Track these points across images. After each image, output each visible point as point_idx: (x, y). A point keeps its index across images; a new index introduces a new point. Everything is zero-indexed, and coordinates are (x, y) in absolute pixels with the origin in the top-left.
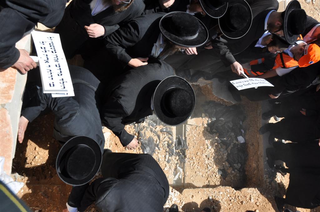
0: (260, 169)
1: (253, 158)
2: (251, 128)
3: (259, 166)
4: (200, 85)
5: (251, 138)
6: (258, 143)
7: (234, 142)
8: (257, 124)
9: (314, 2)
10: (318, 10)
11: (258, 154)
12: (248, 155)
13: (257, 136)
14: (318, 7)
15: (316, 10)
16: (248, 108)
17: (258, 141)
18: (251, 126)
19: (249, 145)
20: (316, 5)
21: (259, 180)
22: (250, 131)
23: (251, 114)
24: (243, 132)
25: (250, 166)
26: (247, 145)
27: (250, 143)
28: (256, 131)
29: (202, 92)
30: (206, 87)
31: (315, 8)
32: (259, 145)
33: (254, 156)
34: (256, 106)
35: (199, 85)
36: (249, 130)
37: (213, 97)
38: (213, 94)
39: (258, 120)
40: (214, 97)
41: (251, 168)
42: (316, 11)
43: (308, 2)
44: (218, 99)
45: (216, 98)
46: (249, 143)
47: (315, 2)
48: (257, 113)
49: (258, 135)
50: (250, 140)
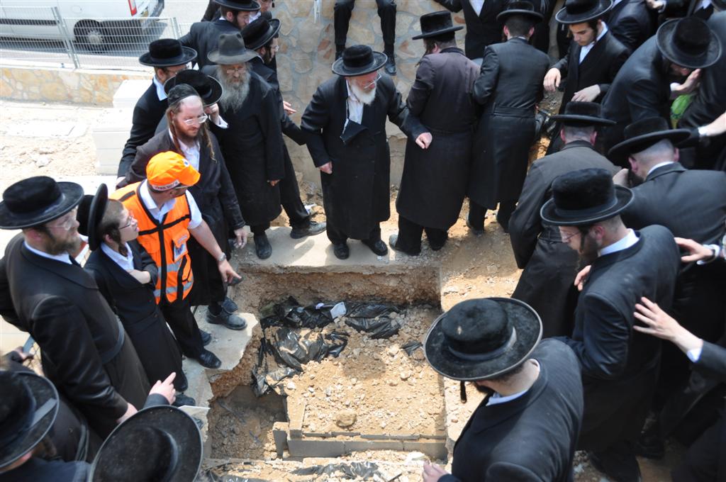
0: (400, 272)
1: (377, 285)
2: (313, 288)
3: (395, 273)
4: (210, 398)
5: (335, 288)
6: (345, 273)
7: (344, 324)
8: (305, 274)
9: (50, 151)
10: (68, 144)
11: (368, 274)
12: (371, 296)
13: (330, 277)
14: (62, 143)
16: (270, 293)
18: (310, 287)
19: (350, 293)
22: (319, 290)
23: (283, 287)
24: (321, 305)
25: (396, 291)
26: (350, 297)
27: (345, 290)
28: (320, 277)
29: (227, 395)
30: (217, 386)
31: (64, 150)
33: (374, 284)
35: (209, 401)
36: (318, 292)
37: (240, 369)
38: (234, 369)
39: (297, 273)
40: (240, 366)
41: (399, 291)
42: (70, 147)
43: (45, 161)
44: (246, 359)
45: (244, 361)
46: (347, 294)
47: (49, 148)
48: (279, 274)
50: (340, 291)
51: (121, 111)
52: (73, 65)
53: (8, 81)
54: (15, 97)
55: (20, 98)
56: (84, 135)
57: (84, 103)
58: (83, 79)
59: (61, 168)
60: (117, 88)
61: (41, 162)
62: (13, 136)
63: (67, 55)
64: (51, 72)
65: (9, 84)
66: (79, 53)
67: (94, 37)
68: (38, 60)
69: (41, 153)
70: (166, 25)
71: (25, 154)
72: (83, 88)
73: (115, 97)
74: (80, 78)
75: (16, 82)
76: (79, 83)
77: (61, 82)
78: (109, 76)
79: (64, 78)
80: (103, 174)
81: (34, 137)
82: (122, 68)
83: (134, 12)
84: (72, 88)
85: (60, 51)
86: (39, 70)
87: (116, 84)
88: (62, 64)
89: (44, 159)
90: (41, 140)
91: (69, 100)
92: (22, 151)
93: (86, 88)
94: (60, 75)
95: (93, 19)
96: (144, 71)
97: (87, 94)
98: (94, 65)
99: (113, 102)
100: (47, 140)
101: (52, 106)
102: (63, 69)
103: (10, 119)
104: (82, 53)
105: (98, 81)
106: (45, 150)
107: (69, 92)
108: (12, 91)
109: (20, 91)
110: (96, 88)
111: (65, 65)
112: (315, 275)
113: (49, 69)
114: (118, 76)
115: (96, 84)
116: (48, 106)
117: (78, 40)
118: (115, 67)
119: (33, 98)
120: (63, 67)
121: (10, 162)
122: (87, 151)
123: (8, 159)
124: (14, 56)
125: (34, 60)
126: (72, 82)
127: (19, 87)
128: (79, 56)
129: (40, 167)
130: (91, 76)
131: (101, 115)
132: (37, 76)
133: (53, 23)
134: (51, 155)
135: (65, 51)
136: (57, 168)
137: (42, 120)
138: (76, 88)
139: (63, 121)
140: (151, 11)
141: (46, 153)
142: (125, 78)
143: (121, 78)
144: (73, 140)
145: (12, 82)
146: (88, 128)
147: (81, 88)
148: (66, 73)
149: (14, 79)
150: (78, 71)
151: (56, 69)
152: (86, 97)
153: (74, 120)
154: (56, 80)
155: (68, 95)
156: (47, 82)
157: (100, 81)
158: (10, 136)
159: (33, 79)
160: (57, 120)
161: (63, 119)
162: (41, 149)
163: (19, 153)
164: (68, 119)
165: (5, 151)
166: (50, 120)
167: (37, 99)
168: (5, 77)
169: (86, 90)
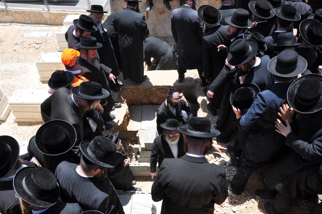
2: (147, 95)
6: (160, 89)
9: (40, 43)
14: (44, 39)
15: (46, 41)
17: (158, 89)
20: (42, 42)
21: (190, 89)
22: (149, 95)
28: (150, 90)
31: (45, 42)
32: (162, 89)
34: (129, 90)
36: (149, 96)
43: (38, 47)
48: (135, 89)
49: (154, 89)
51: (66, 27)
52: (47, 10)
53: (23, 16)
54: (26, 22)
55: (27, 22)
56: (52, 36)
57: (51, 25)
58: (51, 15)
59: (44, 49)
60: (65, 18)
61: (37, 47)
62: (26, 37)
63: (45, 5)
64: (39, 12)
65: (23, 17)
66: (49, 5)
68: (34, 8)
69: (37, 44)
71: (29, 44)
73: (64, 22)
74: (50, 14)
75: (26, 17)
76: (50, 17)
77: (43, 16)
78: (61, 13)
79: (44, 15)
80: (60, 52)
82: (66, 10)
84: (47, 18)
85: (42, 4)
86: (35, 12)
87: (64, 17)
88: (43, 9)
89: (38, 46)
90: (36, 39)
91: (46, 24)
92: (29, 43)
93: (52, 18)
94: (42, 13)
96: (74, 11)
97: (53, 21)
98: (55, 9)
99: (63, 23)
100: (38, 39)
101: (40, 25)
102: (43, 11)
103: (24, 31)
104: (50, 5)
106: (38, 43)
107: (46, 20)
108: (24, 20)
109: (27, 20)
110: (56, 18)
111: (44, 9)
113: (38, 11)
114: (65, 13)
115: (56, 17)
116: (38, 25)
118: (63, 10)
119: (32, 22)
120: (43, 10)
121: (25, 47)
122: (54, 43)
123: (24, 46)
124: (25, 6)
125: (33, 8)
126: (47, 16)
127: (27, 18)
128: (50, 6)
129: (36, 49)
130: (54, 13)
131: (59, 29)
132: (34, 14)
136: (43, 49)
137: (36, 31)
138: (49, 19)
139: (44, 31)
141: (39, 44)
142: (67, 14)
144: (48, 38)
145: (25, 16)
146: (53, 34)
147: (51, 19)
148: (45, 13)
149: (25, 15)
150: (49, 11)
151: (41, 11)
152: (53, 22)
153: (48, 31)
154: (41, 15)
155: (45, 21)
156: (38, 16)
157: (58, 16)
158: (25, 37)
159: (32, 15)
160: (42, 31)
161: (44, 30)
162: (37, 42)
163: (28, 44)
164: (46, 30)
165: (23, 43)
166: (39, 31)
167: (34, 23)
168: (22, 15)
169: (52, 19)
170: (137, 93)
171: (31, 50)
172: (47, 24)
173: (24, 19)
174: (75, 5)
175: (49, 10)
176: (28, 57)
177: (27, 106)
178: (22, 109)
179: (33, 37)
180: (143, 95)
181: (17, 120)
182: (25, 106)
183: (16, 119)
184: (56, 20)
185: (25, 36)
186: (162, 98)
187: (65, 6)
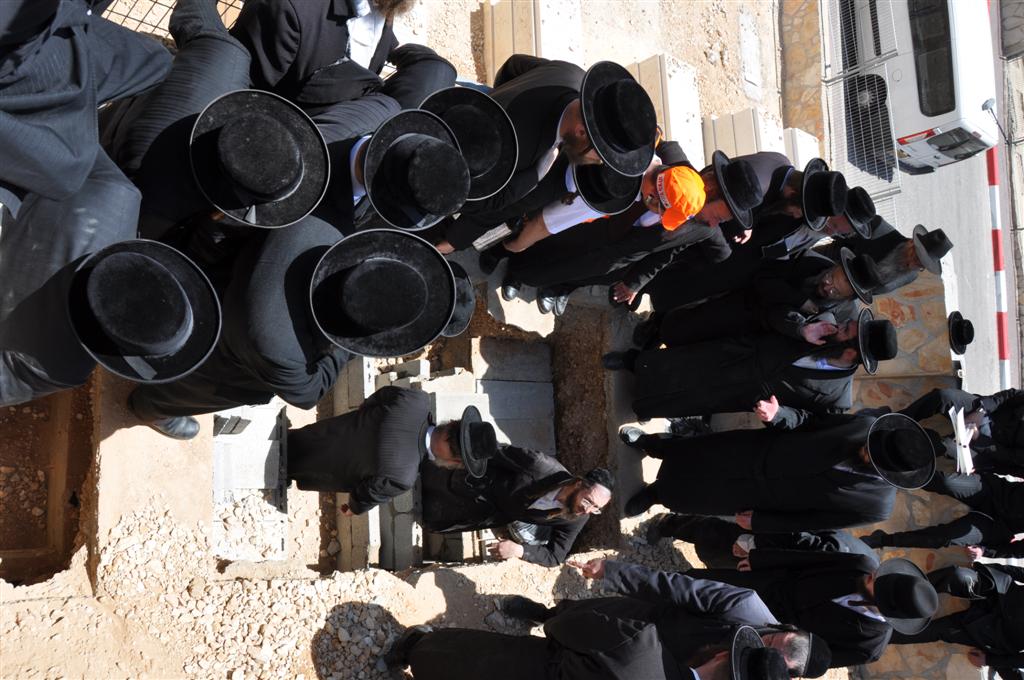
2: (587, 395)
6: (606, 433)
8: (602, 385)
9: (725, 62)
10: (735, 81)
14: (736, 75)
15: (732, 80)
17: (605, 427)
18: (587, 391)
20: (730, 69)
21: (611, 529)
22: (584, 402)
28: (600, 403)
31: (728, 77)
32: (608, 441)
34: (599, 339)
36: (582, 401)
39: (604, 376)
42: (732, 84)
43: (713, 59)
46: (582, 436)
47: (729, 61)
50: (585, 428)
51: (780, 138)
52: (829, 78)
53: (803, 8)
54: (784, 18)
55: (784, 23)
56: (748, 98)
57: (784, 93)
58: (815, 90)
59: (706, 76)
60: (807, 131)
61: (711, 54)
62: (738, 20)
63: (842, 70)
64: (819, 54)
65: (799, 10)
66: (845, 84)
67: (866, 98)
68: (831, 38)
69: (721, 53)
70: (890, 180)
71: (718, 32)
72: (804, 91)
73: (797, 129)
75: (802, 17)
76: (807, 86)
77: (807, 66)
78: (821, 120)
79: (813, 70)
80: (702, 124)
81: (739, 43)
82: (833, 134)
83: (902, 141)
84: (802, 79)
85: (844, 61)
86: (819, 41)
87: (812, 129)
88: (830, 66)
89: (716, 56)
90: (736, 51)
91: (786, 77)
92: (722, 32)
93: (805, 93)
94: (816, 64)
95: (889, 94)
96: (831, 160)
97: (797, 97)
98: (833, 102)
99: (790, 129)
100: (737, 57)
101: (778, 59)
102: (823, 67)
103: (758, 14)
104: (845, 87)
105: (813, 107)
106: (725, 57)
107: (797, 75)
108: (792, 13)
109: (793, 22)
110: (806, 106)
111: (829, 69)
112: (603, 397)
113: (822, 52)
114: (822, 130)
115: (809, 106)
116: (779, 54)
117: (861, 79)
118: (832, 128)
119: (786, 37)
120: (826, 67)
121: (708, 21)
122: (729, 103)
123: (712, 17)
124: (832, 12)
125: (830, 35)
126: (809, 78)
127: (797, 21)
128: (842, 84)
129: (705, 53)
130: (820, 99)
131: (773, 116)
132: (811, 40)
133: (878, 52)
134: (720, 63)
135: (845, 67)
136: (707, 72)
137: (760, 49)
138: (802, 84)
139: (762, 73)
140: (906, 160)
141: (722, 59)
142: (821, 138)
143: (820, 134)
144: (741, 86)
145: (802, 13)
146: (756, 101)
147: (801, 90)
148: (820, 71)
149: (806, 14)
150: (824, 84)
151: (823, 60)
152: (792, 95)
153: (764, 85)
154: (810, 61)
155: (793, 76)
156: (806, 51)
157: (813, 110)
158: (738, 17)
159: (807, 35)
160: (762, 65)
161: (764, 72)
162: (726, 52)
163: (719, 29)
164: (765, 79)
165: (721, 14)
166: (761, 57)
167: (786, 42)
168: (806, 4)
169: (801, 94)
170: (590, 362)
171: (701, 39)
172: (784, 81)
173: (795, 11)
174: (851, 159)
175: (827, 82)
176: (678, 29)
177: (531, 36)
178: (522, 21)
179: (742, 44)
180: (584, 381)
181: (487, 10)
182: (530, 28)
183: (492, 7)
184: (799, 107)
185: (743, 18)
186: (579, 443)
187: (845, 131)
